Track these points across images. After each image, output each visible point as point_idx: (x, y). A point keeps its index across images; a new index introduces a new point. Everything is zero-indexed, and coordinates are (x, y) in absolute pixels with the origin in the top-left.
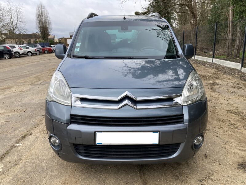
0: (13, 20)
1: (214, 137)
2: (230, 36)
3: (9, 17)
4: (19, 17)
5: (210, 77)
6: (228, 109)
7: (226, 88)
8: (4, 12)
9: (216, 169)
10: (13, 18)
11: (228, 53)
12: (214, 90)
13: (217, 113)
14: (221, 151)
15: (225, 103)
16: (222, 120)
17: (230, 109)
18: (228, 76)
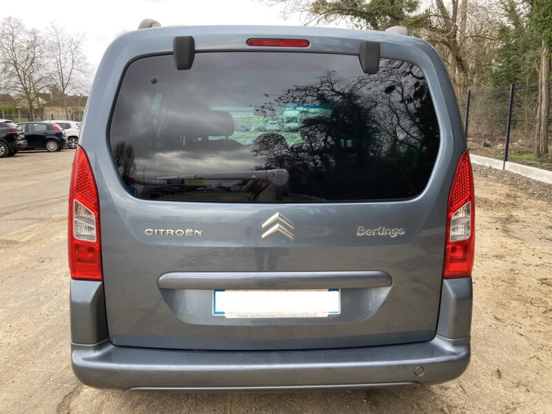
0: (63, 66)
1: (515, 335)
2: (543, 113)
3: (55, 60)
4: (76, 60)
5: (500, 203)
6: (544, 277)
7: (536, 230)
8: (44, 50)
9: (521, 400)
10: (63, 61)
11: (538, 148)
12: (509, 233)
13: (518, 285)
14: (530, 365)
15: (535, 264)
16: (529, 301)
17: (545, 277)
18: (539, 202)
